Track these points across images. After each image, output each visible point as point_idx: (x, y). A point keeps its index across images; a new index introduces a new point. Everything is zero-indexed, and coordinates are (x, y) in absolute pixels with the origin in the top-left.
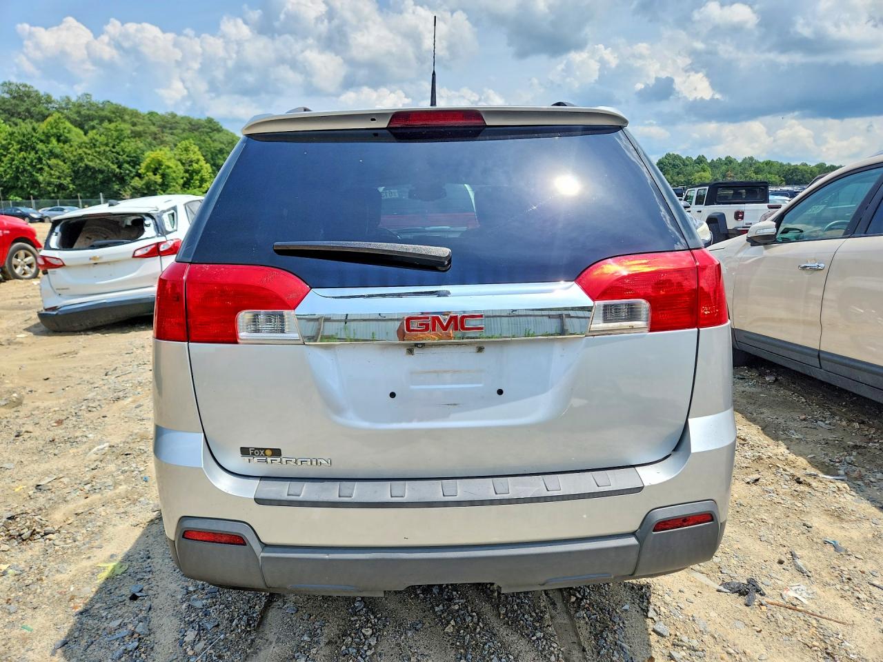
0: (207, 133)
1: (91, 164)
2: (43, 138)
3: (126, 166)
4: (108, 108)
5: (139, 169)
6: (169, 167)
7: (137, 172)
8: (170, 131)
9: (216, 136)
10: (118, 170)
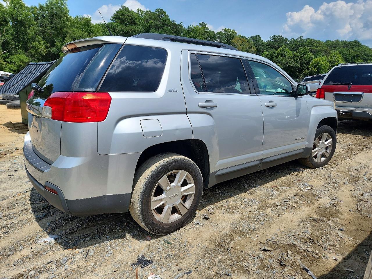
0: (352, 48)
1: (290, 65)
2: (277, 56)
3: (304, 65)
4: (308, 41)
5: (308, 66)
6: (322, 64)
7: (308, 67)
8: (334, 48)
9: (356, 49)
10: (300, 67)
